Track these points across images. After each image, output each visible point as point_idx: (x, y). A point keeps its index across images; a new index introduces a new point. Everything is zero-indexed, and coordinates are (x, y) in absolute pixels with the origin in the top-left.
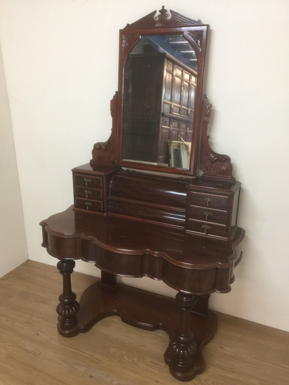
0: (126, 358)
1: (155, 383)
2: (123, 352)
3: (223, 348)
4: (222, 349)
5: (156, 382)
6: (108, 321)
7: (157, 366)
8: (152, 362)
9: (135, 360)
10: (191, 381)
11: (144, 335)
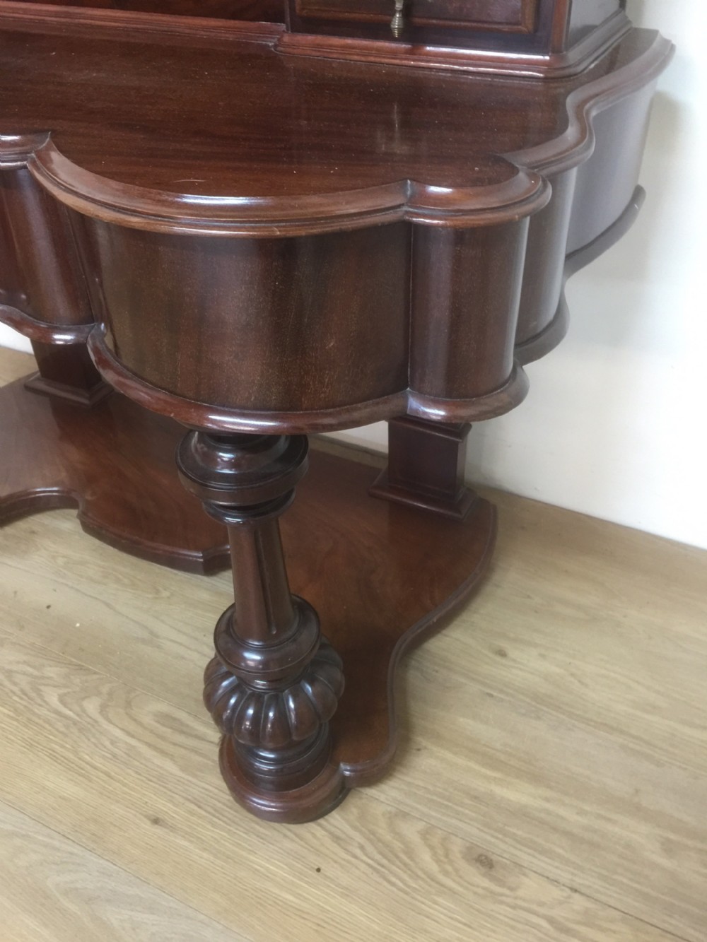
0: (54, 700)
1: (147, 825)
2: (52, 671)
3: (502, 654)
4: (498, 659)
5: (156, 821)
6: (33, 532)
7: (181, 739)
8: (165, 719)
9: (92, 706)
10: (321, 821)
11: (165, 594)
